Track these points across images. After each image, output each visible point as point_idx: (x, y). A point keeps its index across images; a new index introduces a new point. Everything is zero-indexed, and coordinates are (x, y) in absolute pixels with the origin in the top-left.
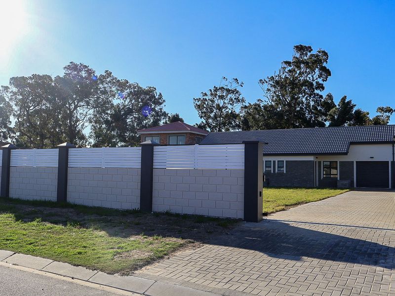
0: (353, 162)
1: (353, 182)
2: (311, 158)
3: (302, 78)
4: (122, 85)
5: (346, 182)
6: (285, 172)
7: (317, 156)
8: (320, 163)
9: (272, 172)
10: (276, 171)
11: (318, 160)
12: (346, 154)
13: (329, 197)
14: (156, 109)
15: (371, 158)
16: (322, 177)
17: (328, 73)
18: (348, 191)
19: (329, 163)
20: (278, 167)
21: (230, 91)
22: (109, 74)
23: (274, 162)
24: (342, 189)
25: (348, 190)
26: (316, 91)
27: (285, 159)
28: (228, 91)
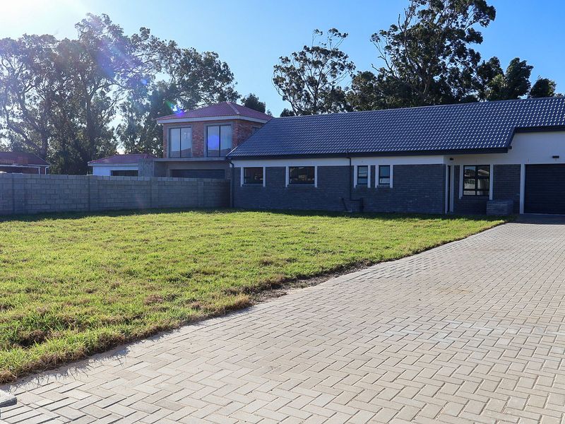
0: (520, 166)
1: (518, 203)
2: (439, 160)
3: (444, 26)
4: (168, 51)
5: (503, 205)
6: (391, 186)
7: (452, 156)
8: (457, 168)
9: (369, 186)
10: (377, 184)
11: (453, 164)
12: (505, 150)
13: (444, 243)
14: (224, 89)
15: (554, 157)
16: (461, 195)
17: (491, 13)
18: (501, 224)
19: (474, 169)
20: (380, 177)
21: (329, 52)
22: (145, 32)
23: (373, 168)
24: (491, 218)
25: (502, 221)
26: (468, 46)
27: (392, 162)
28: (325, 52)
